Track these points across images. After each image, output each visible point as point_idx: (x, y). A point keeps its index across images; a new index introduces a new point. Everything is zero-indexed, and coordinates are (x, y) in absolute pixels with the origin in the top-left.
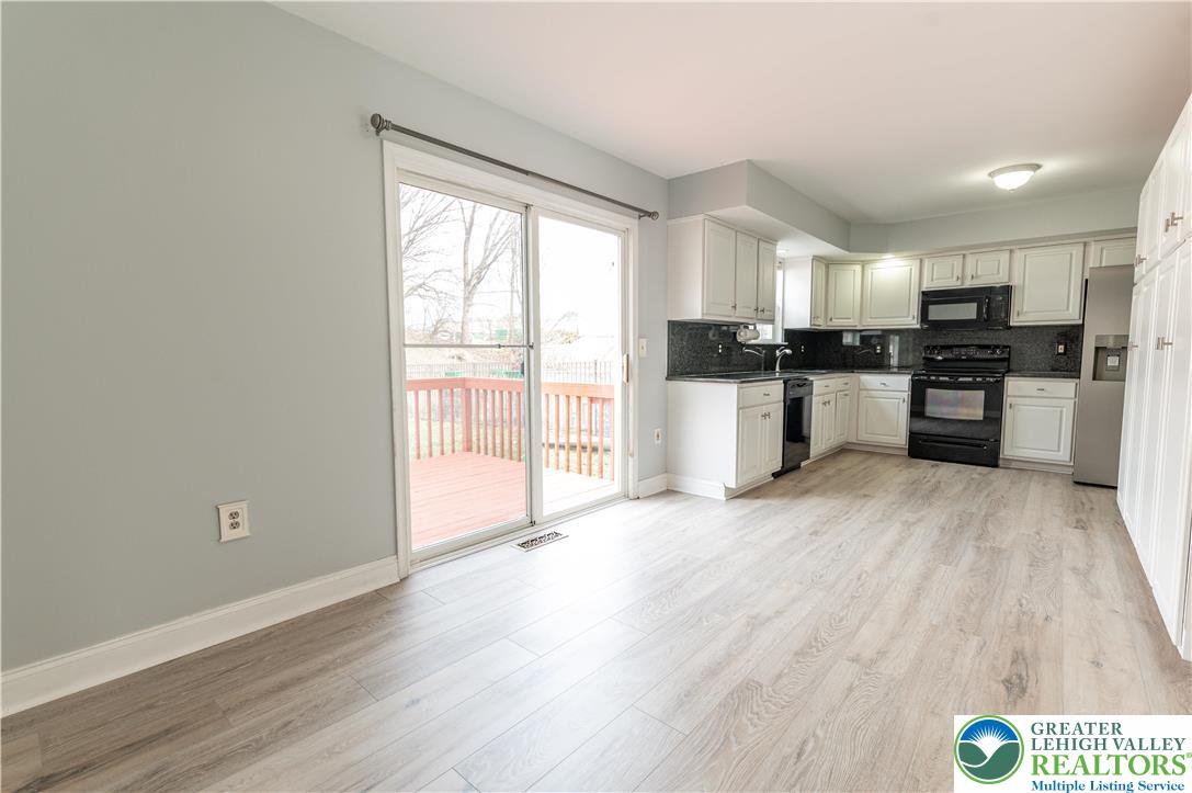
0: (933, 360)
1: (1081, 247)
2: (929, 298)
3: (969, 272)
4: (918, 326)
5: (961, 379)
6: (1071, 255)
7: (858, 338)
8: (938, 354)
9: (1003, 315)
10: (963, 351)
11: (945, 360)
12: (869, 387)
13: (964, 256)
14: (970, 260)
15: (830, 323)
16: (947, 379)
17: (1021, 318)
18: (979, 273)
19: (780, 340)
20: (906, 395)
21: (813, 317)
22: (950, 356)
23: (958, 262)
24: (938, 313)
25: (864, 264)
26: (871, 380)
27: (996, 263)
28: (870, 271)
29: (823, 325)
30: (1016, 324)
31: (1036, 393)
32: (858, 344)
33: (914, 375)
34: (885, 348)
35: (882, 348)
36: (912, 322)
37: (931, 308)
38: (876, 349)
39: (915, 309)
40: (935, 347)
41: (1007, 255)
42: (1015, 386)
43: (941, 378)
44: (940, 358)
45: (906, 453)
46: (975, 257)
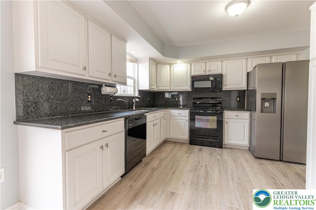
0: (196, 103)
1: (246, 60)
2: (194, 79)
3: (208, 69)
4: (191, 90)
5: (208, 112)
6: (242, 63)
7: (170, 95)
8: (198, 101)
9: (220, 86)
10: (206, 100)
11: (200, 103)
12: (174, 115)
13: (206, 63)
14: (208, 64)
15: (158, 88)
16: (202, 111)
17: (227, 87)
18: (211, 69)
19: (137, 95)
20: (187, 118)
21: (151, 85)
22: (202, 102)
23: (204, 64)
24: (198, 85)
25: (170, 65)
26: (174, 112)
27: (217, 65)
28: (173, 68)
29: (155, 89)
30: (224, 89)
31: (235, 117)
32: (170, 97)
33: (190, 110)
34: (179, 99)
35: (178, 99)
36: (188, 88)
37: (195, 82)
38: (176, 99)
39: (189, 83)
40: (196, 98)
41: (220, 63)
42: (227, 114)
43: (200, 111)
44: (198, 103)
45: (189, 142)
46: (210, 63)
